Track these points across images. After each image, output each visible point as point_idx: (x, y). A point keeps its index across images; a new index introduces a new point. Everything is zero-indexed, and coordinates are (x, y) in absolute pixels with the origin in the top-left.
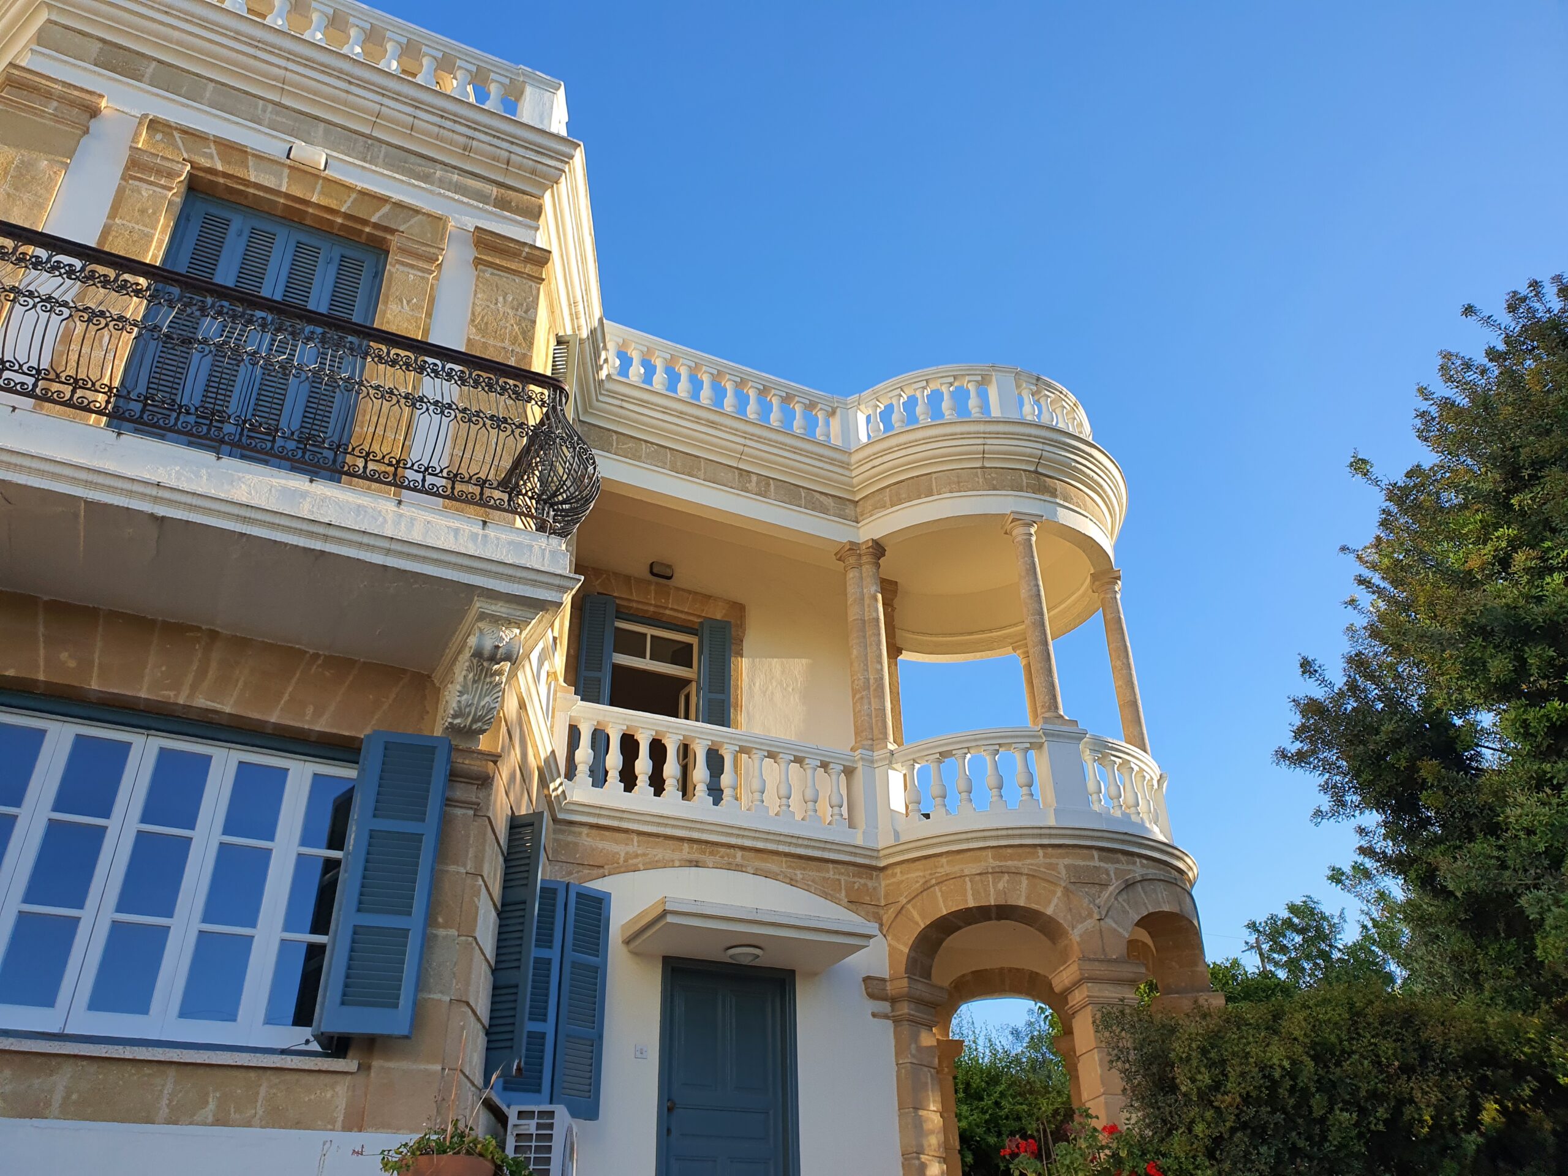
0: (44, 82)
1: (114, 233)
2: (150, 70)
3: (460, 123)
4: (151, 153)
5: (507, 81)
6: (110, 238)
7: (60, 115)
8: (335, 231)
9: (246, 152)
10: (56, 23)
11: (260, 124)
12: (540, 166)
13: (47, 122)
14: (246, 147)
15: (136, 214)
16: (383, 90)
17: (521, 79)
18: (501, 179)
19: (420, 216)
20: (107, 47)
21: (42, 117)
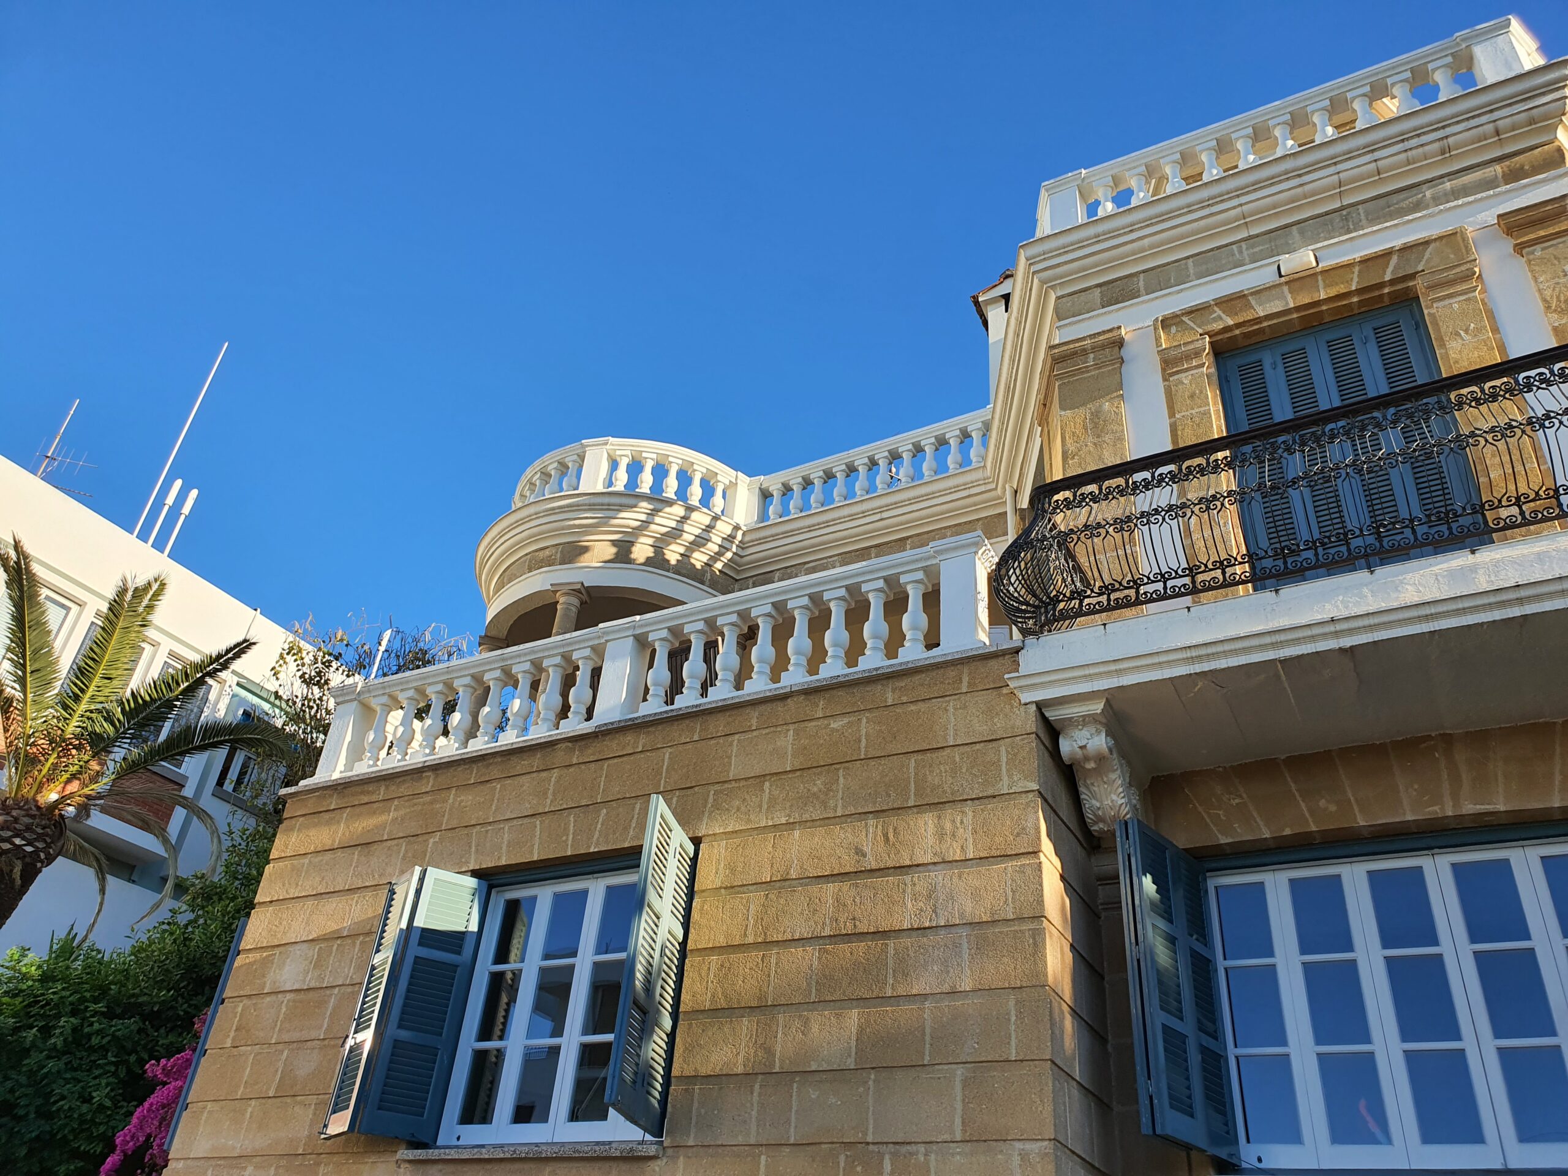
0: (1077, 345)
1: (1180, 428)
2: (1141, 284)
3: (1424, 133)
4: (1175, 347)
5: (1450, 59)
6: (1179, 433)
7: (1099, 362)
8: (1356, 312)
9: (1244, 295)
10: (1063, 296)
11: (1244, 265)
12: (1535, 111)
13: (1093, 373)
14: (1242, 291)
15: (1188, 402)
16: (1334, 161)
17: (1464, 46)
18: (1498, 153)
19: (1432, 246)
20: (1104, 288)
21: (1088, 372)
